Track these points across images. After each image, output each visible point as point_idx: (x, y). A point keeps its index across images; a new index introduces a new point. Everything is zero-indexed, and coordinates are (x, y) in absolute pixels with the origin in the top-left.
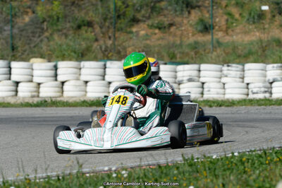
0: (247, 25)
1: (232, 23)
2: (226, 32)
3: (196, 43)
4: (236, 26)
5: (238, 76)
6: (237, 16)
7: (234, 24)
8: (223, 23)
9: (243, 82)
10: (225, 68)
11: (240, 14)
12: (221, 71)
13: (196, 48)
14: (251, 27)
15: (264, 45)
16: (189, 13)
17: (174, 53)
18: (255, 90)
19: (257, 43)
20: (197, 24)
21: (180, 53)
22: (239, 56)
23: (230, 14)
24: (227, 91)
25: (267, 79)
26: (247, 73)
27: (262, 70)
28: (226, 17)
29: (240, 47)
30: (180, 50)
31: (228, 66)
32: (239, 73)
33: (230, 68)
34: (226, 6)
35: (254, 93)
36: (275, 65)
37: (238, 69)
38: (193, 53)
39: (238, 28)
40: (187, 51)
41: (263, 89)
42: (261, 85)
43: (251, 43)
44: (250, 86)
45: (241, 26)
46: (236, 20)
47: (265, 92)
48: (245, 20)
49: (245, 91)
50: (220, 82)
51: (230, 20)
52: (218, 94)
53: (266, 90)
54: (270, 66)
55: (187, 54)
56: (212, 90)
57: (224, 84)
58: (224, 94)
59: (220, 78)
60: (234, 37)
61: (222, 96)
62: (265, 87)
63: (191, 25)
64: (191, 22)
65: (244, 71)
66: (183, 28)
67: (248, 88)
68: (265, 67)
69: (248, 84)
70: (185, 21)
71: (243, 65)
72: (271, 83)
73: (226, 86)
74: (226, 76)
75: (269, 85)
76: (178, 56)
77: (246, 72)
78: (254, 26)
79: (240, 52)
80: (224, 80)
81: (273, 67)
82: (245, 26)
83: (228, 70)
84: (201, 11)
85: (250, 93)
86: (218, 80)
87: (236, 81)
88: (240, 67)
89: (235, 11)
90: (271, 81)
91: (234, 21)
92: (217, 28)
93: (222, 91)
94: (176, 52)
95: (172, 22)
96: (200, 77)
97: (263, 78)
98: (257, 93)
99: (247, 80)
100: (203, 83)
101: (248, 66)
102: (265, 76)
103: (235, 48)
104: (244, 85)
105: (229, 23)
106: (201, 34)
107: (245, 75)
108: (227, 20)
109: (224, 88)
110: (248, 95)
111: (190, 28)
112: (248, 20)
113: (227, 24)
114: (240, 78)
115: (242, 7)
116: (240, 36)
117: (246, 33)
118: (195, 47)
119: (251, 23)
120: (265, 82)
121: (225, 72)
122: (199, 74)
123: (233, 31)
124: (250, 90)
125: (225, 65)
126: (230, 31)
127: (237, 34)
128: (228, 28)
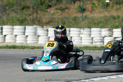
0: (101, 9)
1: (94, 8)
2: (91, 12)
3: (76, 17)
4: (96, 9)
5: (88, 34)
6: (97, 5)
7: (95, 9)
8: (90, 8)
9: (90, 37)
10: (82, 30)
11: (98, 4)
12: (80, 31)
13: (75, 19)
14: (103, 10)
16: (75, 3)
17: (64, 22)
18: (96, 41)
19: (104, 18)
20: (78, 8)
21: (68, 21)
22: (95, 24)
23: (93, 4)
24: (83, 41)
25: (102, 36)
27: (99, 31)
28: (91, 5)
29: (95, 20)
31: (83, 29)
32: (88, 32)
33: (84, 30)
35: (95, 42)
37: (88, 31)
38: (73, 22)
39: (97, 10)
40: (71, 21)
41: (100, 41)
42: (99, 38)
44: (94, 39)
45: (98, 9)
46: (96, 7)
47: (101, 42)
48: (100, 7)
49: (91, 41)
50: (79, 37)
51: (93, 7)
52: (78, 42)
53: (101, 41)
54: (103, 30)
55: (71, 22)
56: (75, 40)
57: (81, 38)
58: (81, 42)
59: (80, 35)
60: (95, 14)
61: (80, 43)
62: (101, 40)
63: (75, 9)
64: (75, 7)
65: (91, 31)
66: (71, 10)
67: (92, 40)
68: (101, 30)
69: (93, 38)
70: (72, 7)
71: (91, 29)
72: (104, 38)
73: (82, 39)
74: (82, 34)
75: (102, 38)
76: (67, 23)
77: (92, 32)
78: (104, 10)
79: (95, 22)
80: (81, 36)
81: (105, 30)
82: (100, 10)
83: (83, 31)
84: (80, 3)
85: (94, 42)
86: (79, 35)
87: (87, 36)
89: (95, 2)
90: (104, 37)
92: (87, 10)
93: (80, 41)
94: (66, 21)
95: (66, 7)
96: (70, 34)
97: (100, 35)
98: (97, 42)
99: (92, 36)
100: (71, 37)
101: (93, 29)
102: (101, 34)
105: (93, 8)
106: (79, 13)
107: (92, 34)
108: (92, 7)
109: (81, 40)
110: (92, 43)
111: (74, 10)
112: (102, 6)
113: (92, 8)
114: (89, 35)
116: (97, 14)
117: (100, 13)
119: (103, 8)
120: (101, 37)
121: (82, 32)
122: (70, 33)
123: (94, 11)
124: (94, 41)
125: (82, 29)
127: (96, 13)
128: (92, 10)
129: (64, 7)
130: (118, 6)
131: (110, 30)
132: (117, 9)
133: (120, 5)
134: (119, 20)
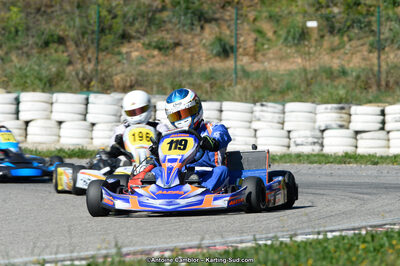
0: (284, 48)
1: (263, 45)
2: (254, 57)
3: (213, 71)
4: (269, 49)
5: (276, 120)
6: (270, 34)
7: (266, 46)
8: (250, 43)
9: (283, 129)
10: (258, 108)
11: (275, 32)
12: (252, 112)
13: (212, 78)
14: (289, 51)
15: (309, 76)
16: (202, 28)
17: (180, 85)
18: (299, 141)
19: (300, 74)
20: (212, 44)
21: (189, 84)
22: (273, 92)
23: (260, 32)
24: (260, 141)
25: (317, 125)
26: (288, 117)
27: (310, 112)
28: (254, 35)
29: (274, 79)
30: (189, 81)
31: (262, 105)
32: (277, 115)
33: (264, 108)
34: (255, 20)
35: (297, 145)
36: (329, 106)
37: (275, 110)
38: (207, 85)
39: (271, 51)
40: (199, 81)
41: (311, 140)
42: (308, 133)
43: (291, 73)
44: (292, 135)
45: (275, 49)
46: (269, 40)
47: (314, 143)
48: (281, 41)
49: (285, 141)
50: (250, 127)
51: (260, 40)
52: (246, 144)
53: (315, 140)
54: (321, 108)
56: (238, 138)
57: (256, 131)
59: (250, 122)
60: (266, 64)
62: (313, 137)
63: (204, 46)
64: (204, 41)
65: (284, 113)
66: (192, 50)
67: (289, 138)
68: (315, 109)
69: (289, 132)
70: (196, 40)
71: (284, 105)
72: (323, 131)
73: (258, 134)
74: (259, 120)
75: (319, 134)
77: (287, 114)
78: (293, 49)
79: (274, 85)
80: (255, 125)
81: (326, 109)
82: (281, 49)
83: (262, 111)
84: (219, 27)
85: (292, 144)
86: (248, 124)
87: (272, 127)
88: (280, 107)
89: (267, 27)
90: (322, 128)
91: (265, 42)
92: (241, 50)
93: (252, 140)
94: (184, 83)
95: (177, 41)
96: (221, 120)
97: (311, 124)
98: (301, 145)
99: (287, 126)
101: (290, 106)
102: (314, 121)
103: (267, 80)
104: (284, 133)
105: (259, 45)
106: (218, 59)
107: (286, 120)
108: (256, 40)
109: (255, 136)
110: (289, 147)
111: (202, 50)
112: (286, 39)
113: (255, 45)
114: (279, 123)
115: (278, 21)
116: (273, 63)
117: (282, 59)
118: (211, 76)
120: (313, 129)
121: (257, 114)
122: (221, 115)
123: (264, 55)
124: (292, 141)
125: (258, 104)
126: (259, 55)
127: (270, 60)
128: (257, 51)
129: (171, 41)
130: (336, 40)
131: (342, 108)
132: (333, 50)
133: (342, 35)
134: (348, 81)
